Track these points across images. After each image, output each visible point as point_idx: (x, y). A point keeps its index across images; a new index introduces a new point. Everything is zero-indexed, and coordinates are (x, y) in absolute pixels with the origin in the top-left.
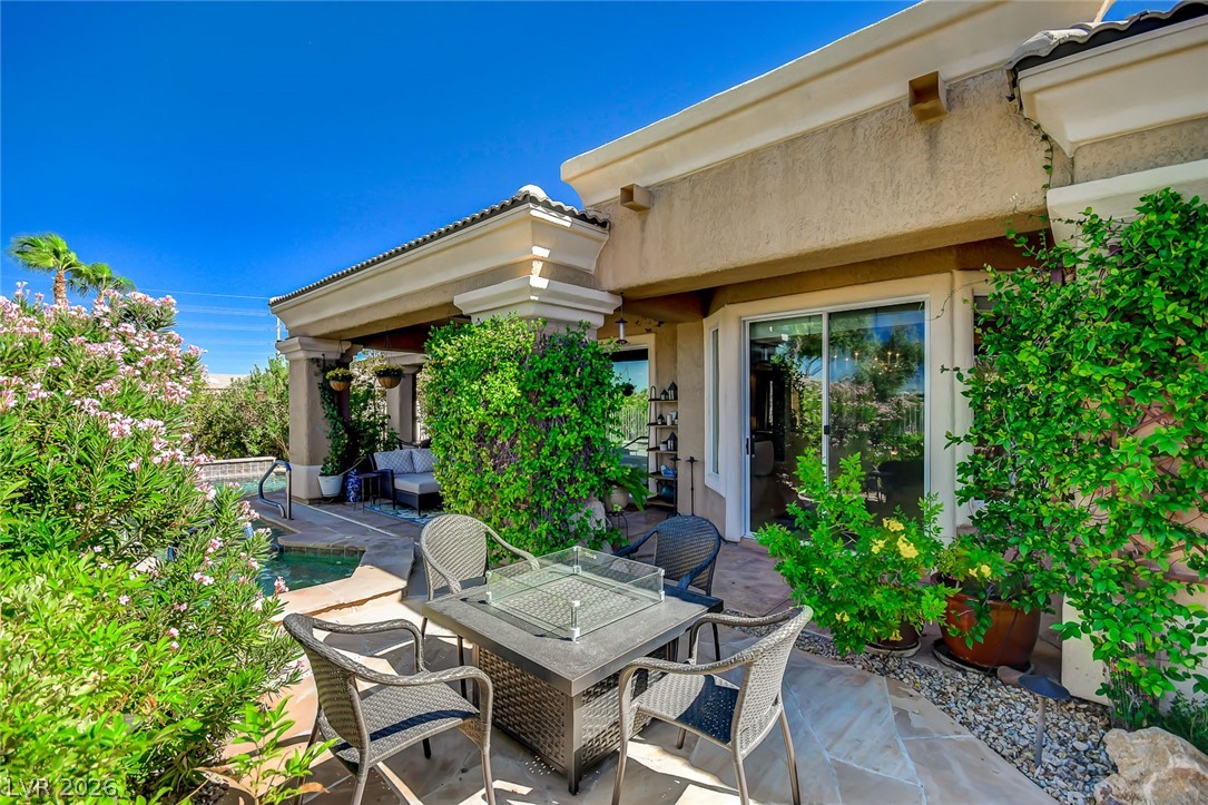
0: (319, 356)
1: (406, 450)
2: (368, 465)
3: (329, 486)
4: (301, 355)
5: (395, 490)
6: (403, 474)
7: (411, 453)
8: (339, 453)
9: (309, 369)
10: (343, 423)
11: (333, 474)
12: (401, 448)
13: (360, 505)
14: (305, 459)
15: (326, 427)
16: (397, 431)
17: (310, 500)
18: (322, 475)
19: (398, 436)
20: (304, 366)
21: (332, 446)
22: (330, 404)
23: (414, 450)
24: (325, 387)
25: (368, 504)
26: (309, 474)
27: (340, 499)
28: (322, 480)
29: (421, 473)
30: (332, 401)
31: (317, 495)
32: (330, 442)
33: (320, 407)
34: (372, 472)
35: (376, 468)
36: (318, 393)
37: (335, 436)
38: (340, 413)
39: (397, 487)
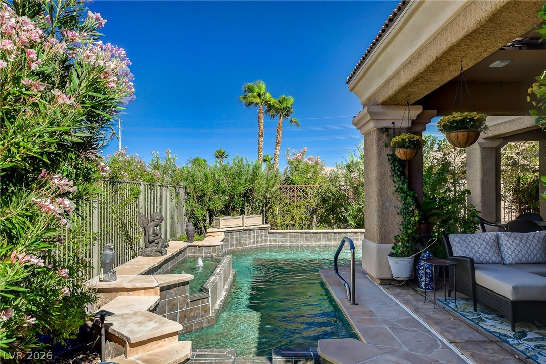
0: (387, 124)
1: (490, 235)
2: (442, 249)
3: (399, 268)
4: (372, 126)
5: (474, 284)
6: (487, 265)
7: (497, 237)
8: (410, 231)
9: (379, 139)
10: (414, 198)
11: (402, 255)
12: (484, 230)
13: (431, 296)
14: (376, 236)
15: (396, 202)
16: (478, 208)
17: (381, 280)
18: (392, 255)
19: (480, 215)
20: (374, 137)
21: (402, 224)
22: (399, 176)
23: (501, 234)
24: (393, 158)
25: (440, 295)
26: (379, 251)
27: (411, 283)
28: (392, 261)
29: (511, 265)
30: (402, 173)
31: (389, 277)
32: (399, 219)
33: (390, 180)
34: (446, 258)
35: (452, 254)
36: (388, 165)
37: (405, 213)
38: (410, 188)
39: (478, 282)
